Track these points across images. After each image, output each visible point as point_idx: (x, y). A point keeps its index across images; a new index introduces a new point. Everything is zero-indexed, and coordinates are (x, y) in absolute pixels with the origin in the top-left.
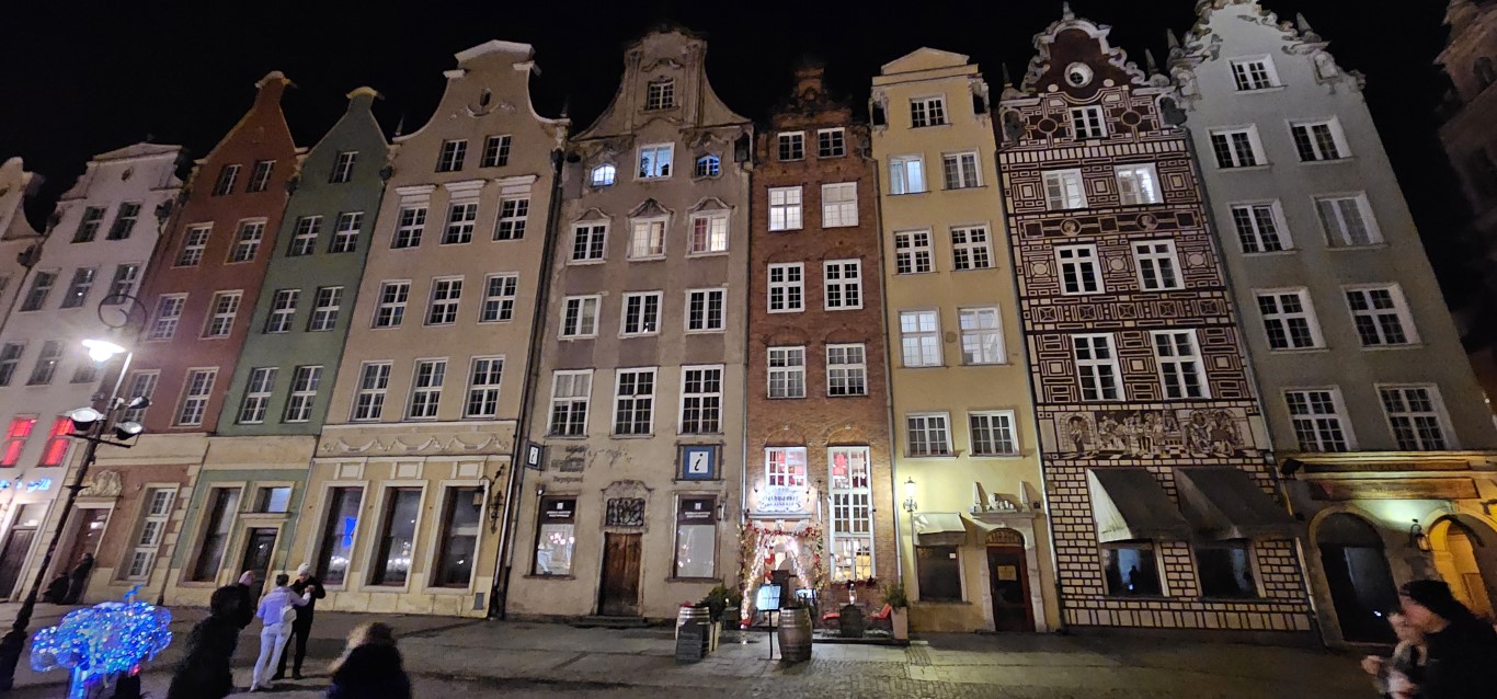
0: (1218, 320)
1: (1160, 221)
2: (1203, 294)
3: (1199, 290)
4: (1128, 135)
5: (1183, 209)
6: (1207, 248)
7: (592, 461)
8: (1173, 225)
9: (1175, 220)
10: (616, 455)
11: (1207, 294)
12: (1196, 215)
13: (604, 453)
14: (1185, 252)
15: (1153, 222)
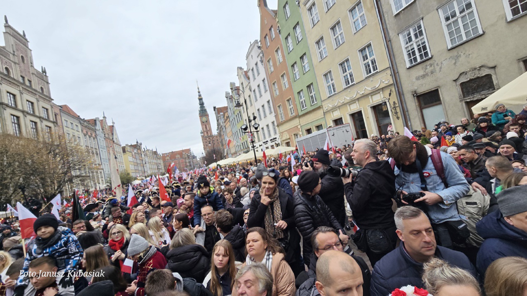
7: (441, 68)
10: (458, 57)
13: (448, 59)
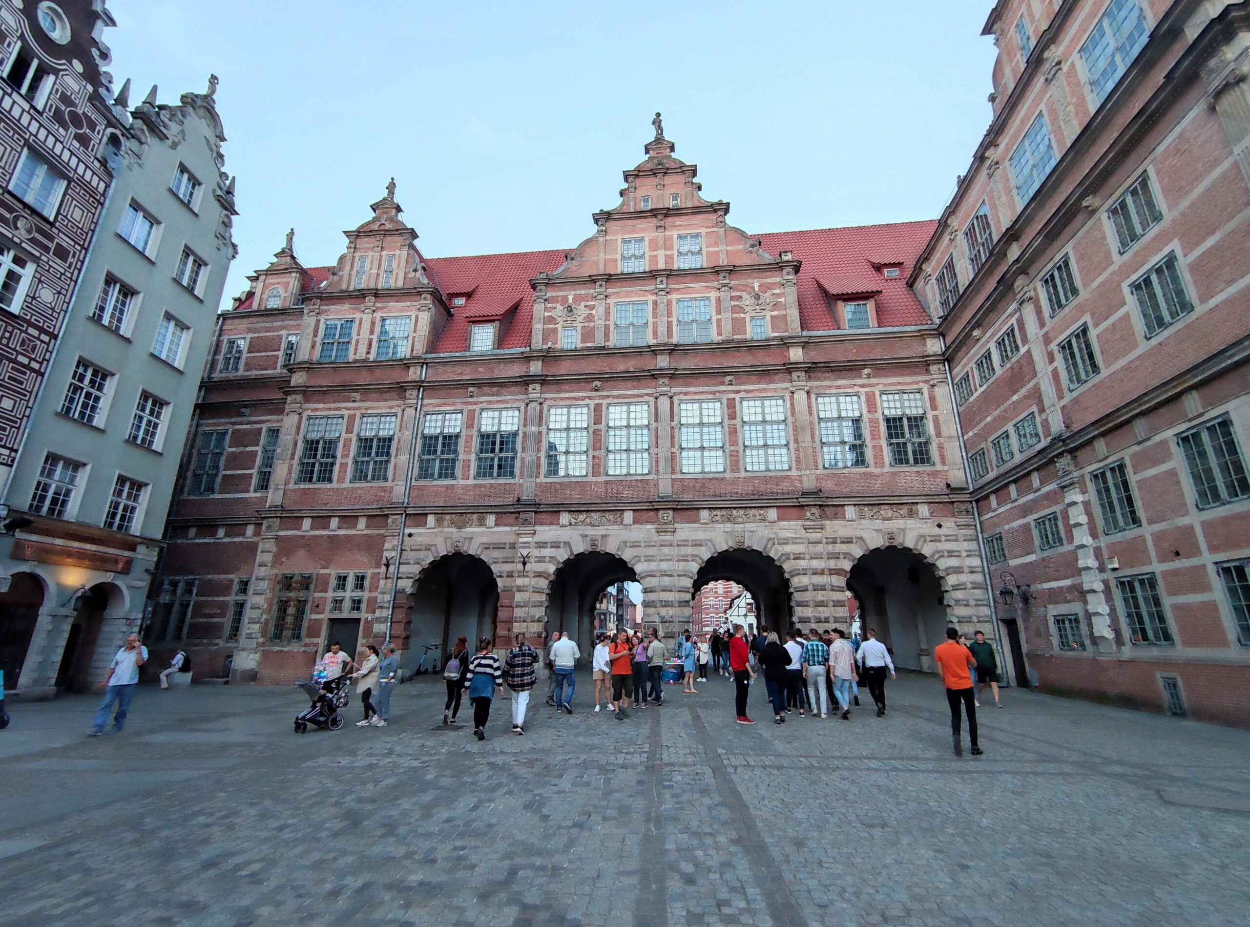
0: (29, 363)
1: (37, 235)
2: (31, 331)
3: (30, 324)
4: (61, 130)
5: (65, 241)
6: (64, 292)
8: (47, 249)
9: (52, 246)
11: (35, 333)
12: (74, 256)
14: (40, 281)
15: (29, 231)
